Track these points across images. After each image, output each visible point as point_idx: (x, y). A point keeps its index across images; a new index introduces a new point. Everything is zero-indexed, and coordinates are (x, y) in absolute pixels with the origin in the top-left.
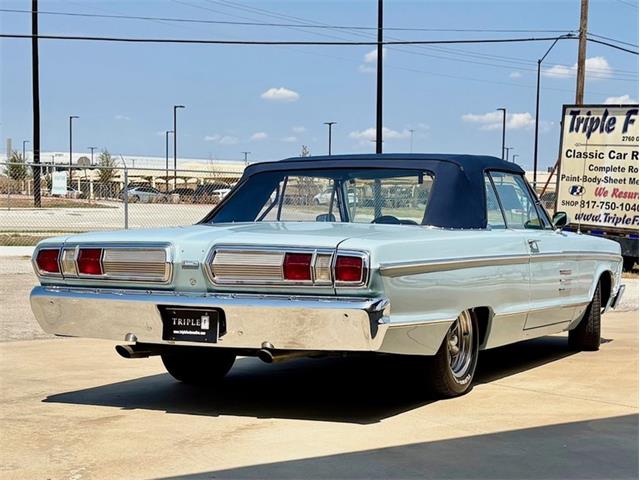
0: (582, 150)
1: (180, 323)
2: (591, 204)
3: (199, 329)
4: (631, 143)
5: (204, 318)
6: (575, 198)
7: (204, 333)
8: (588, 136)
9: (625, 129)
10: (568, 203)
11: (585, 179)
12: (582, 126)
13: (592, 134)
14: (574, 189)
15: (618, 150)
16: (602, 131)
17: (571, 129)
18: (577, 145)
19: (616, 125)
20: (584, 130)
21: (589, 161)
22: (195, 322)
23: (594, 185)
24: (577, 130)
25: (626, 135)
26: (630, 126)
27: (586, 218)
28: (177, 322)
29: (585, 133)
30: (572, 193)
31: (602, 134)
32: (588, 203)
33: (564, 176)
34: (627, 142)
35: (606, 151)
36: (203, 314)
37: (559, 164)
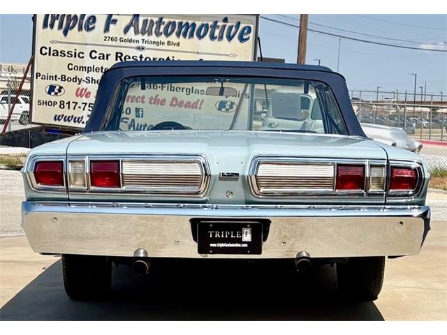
0: (59, 47)
1: (217, 235)
2: (72, 105)
3: (240, 241)
4: (114, 43)
5: (245, 230)
6: (52, 98)
7: (246, 245)
8: (65, 33)
9: (107, 29)
10: (45, 103)
11: (63, 78)
12: (57, 23)
13: (69, 32)
14: (52, 88)
15: (100, 50)
16: (80, 29)
17: (45, 25)
18: (53, 42)
19: (96, 24)
20: (60, 27)
21: (67, 60)
22: (235, 234)
23: (75, 85)
24: (52, 26)
25: (108, 34)
26: (112, 26)
27: (67, 119)
28: (214, 234)
29: (62, 31)
30: (49, 93)
31: (81, 33)
32: (69, 103)
33: (38, 75)
34: (110, 43)
35: (87, 50)
36: (245, 226)
37: (32, 62)
